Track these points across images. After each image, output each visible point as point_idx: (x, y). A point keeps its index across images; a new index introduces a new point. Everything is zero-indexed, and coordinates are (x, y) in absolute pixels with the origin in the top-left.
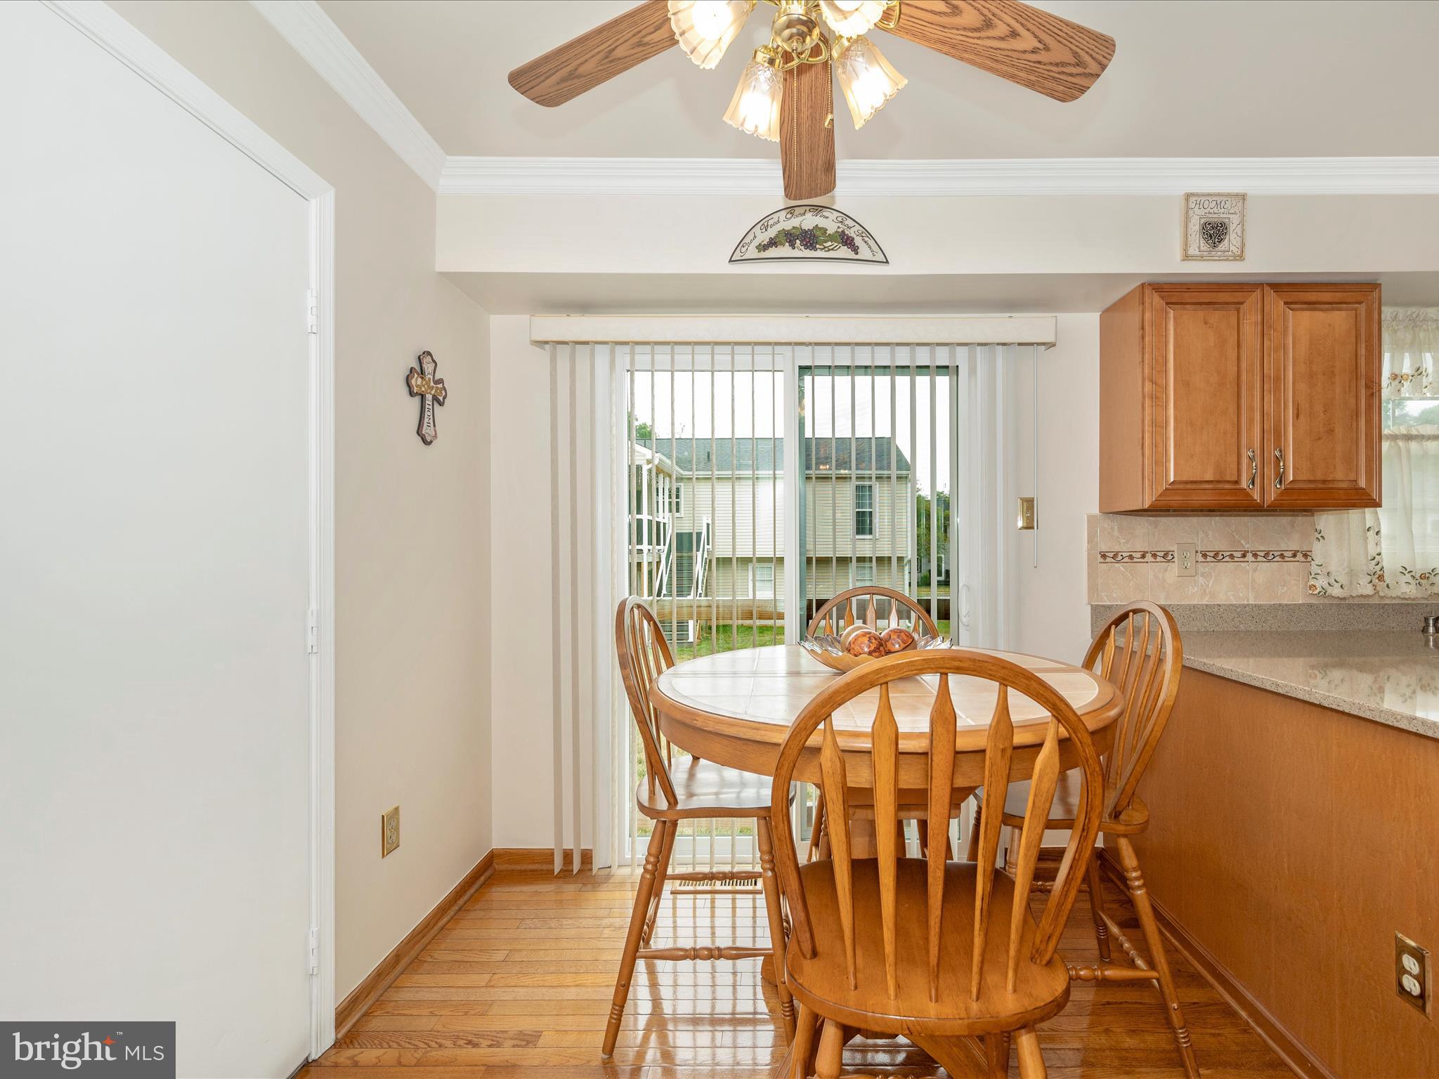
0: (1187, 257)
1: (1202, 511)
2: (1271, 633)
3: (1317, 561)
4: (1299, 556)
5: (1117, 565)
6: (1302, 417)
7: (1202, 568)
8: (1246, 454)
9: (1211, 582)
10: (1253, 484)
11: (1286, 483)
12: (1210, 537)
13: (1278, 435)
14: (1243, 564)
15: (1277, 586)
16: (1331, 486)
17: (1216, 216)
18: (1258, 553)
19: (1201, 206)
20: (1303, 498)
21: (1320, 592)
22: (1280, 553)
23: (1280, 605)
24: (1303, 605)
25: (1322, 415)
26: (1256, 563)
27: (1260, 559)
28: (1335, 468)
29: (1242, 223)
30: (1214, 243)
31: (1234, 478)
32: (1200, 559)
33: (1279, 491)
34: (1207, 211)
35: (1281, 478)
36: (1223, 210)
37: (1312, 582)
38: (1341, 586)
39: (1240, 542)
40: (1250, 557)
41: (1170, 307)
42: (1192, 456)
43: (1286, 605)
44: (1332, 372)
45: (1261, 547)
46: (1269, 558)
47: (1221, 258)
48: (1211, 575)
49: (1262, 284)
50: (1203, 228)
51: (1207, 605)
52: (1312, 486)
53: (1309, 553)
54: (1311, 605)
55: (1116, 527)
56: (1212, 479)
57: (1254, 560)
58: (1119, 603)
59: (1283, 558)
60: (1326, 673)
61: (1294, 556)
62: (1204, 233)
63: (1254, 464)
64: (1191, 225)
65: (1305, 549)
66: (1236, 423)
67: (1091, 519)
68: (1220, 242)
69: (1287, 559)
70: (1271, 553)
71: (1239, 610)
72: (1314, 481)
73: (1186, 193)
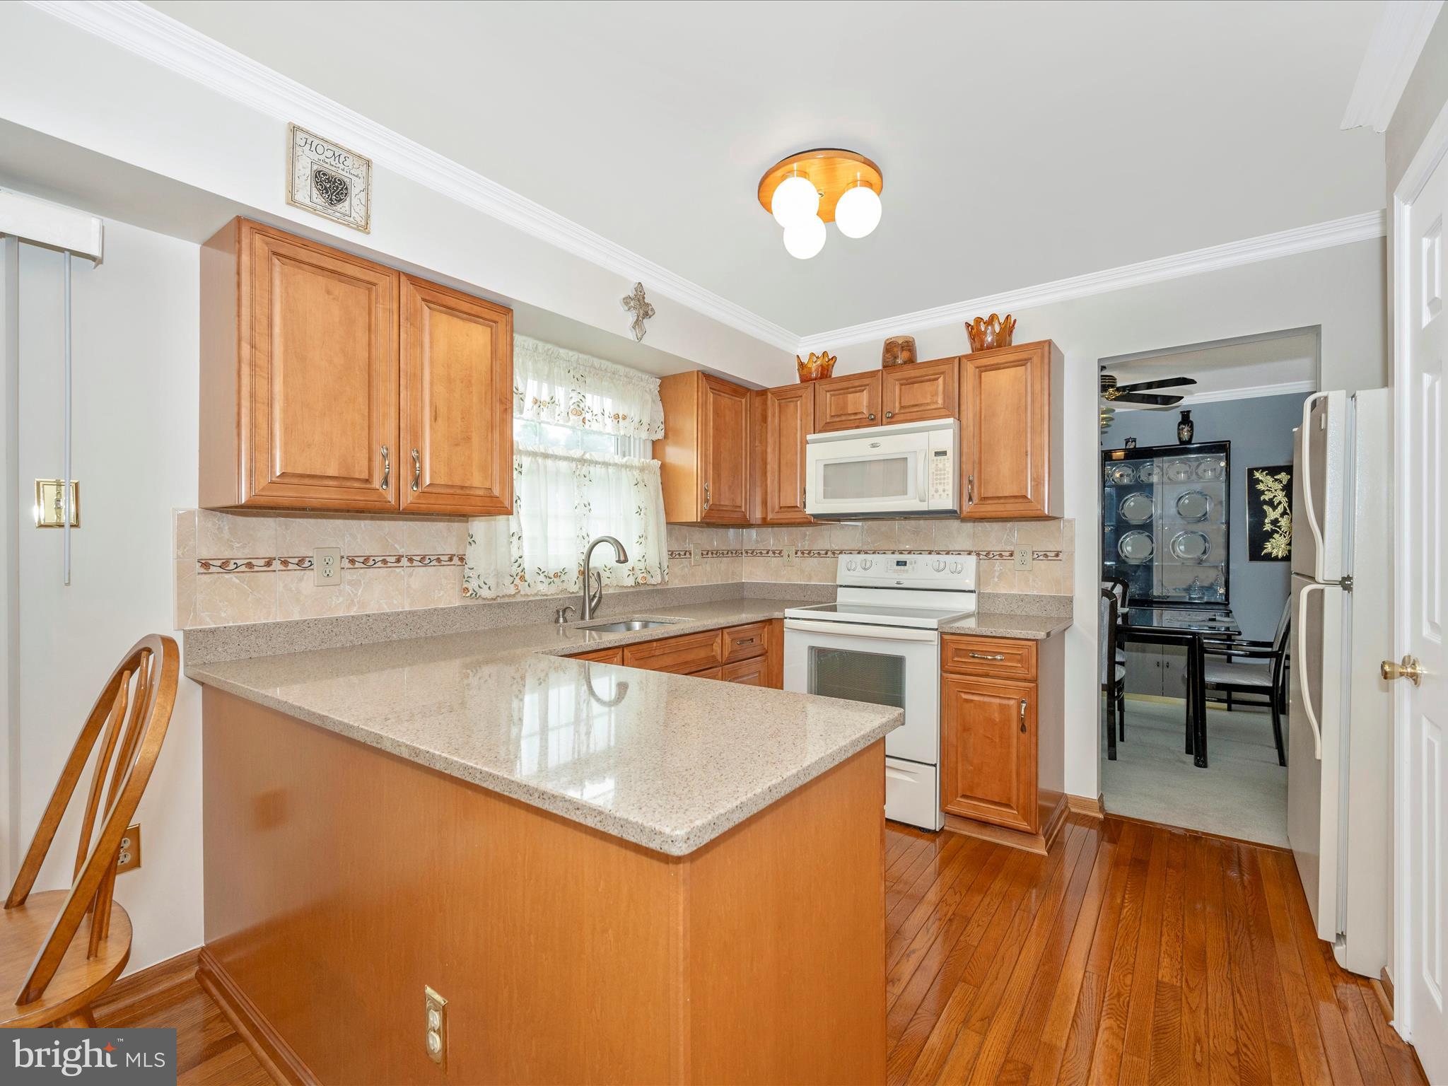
0: (292, 202)
1: (348, 511)
2: (426, 638)
3: (470, 564)
4: (456, 560)
5: (226, 576)
6: (439, 420)
7: (348, 575)
8: (379, 452)
9: (360, 591)
10: (387, 485)
11: (424, 486)
12: (359, 540)
13: (416, 436)
14: (398, 570)
15: (434, 591)
16: (468, 492)
17: (333, 169)
18: (414, 558)
19: (313, 149)
20: (441, 502)
21: (472, 594)
22: (436, 557)
23: (435, 610)
24: (459, 607)
25: (459, 421)
26: (412, 568)
27: (415, 563)
28: (472, 475)
29: (366, 190)
30: (331, 200)
31: (365, 475)
32: (346, 563)
33: (416, 494)
34: (322, 157)
35: (417, 480)
36: (341, 166)
37: (466, 585)
38: (489, 588)
39: (394, 545)
40: (404, 561)
41: (278, 259)
42: (309, 446)
43: (442, 609)
44: (470, 381)
45: (417, 551)
46: (426, 562)
47: (339, 220)
48: (360, 582)
49: (399, 273)
50: (316, 177)
51: (353, 617)
52: (451, 491)
53: (464, 557)
54: (466, 607)
55: (227, 528)
56: (337, 475)
57: (409, 565)
58: (231, 624)
59: (439, 562)
60: (477, 670)
61: (451, 559)
62: (317, 183)
63: (387, 463)
64: (299, 165)
65: (462, 553)
66: (367, 414)
67: (184, 518)
68: (339, 201)
69: (443, 563)
70: (428, 557)
71: (391, 618)
72: (452, 486)
73: (290, 123)
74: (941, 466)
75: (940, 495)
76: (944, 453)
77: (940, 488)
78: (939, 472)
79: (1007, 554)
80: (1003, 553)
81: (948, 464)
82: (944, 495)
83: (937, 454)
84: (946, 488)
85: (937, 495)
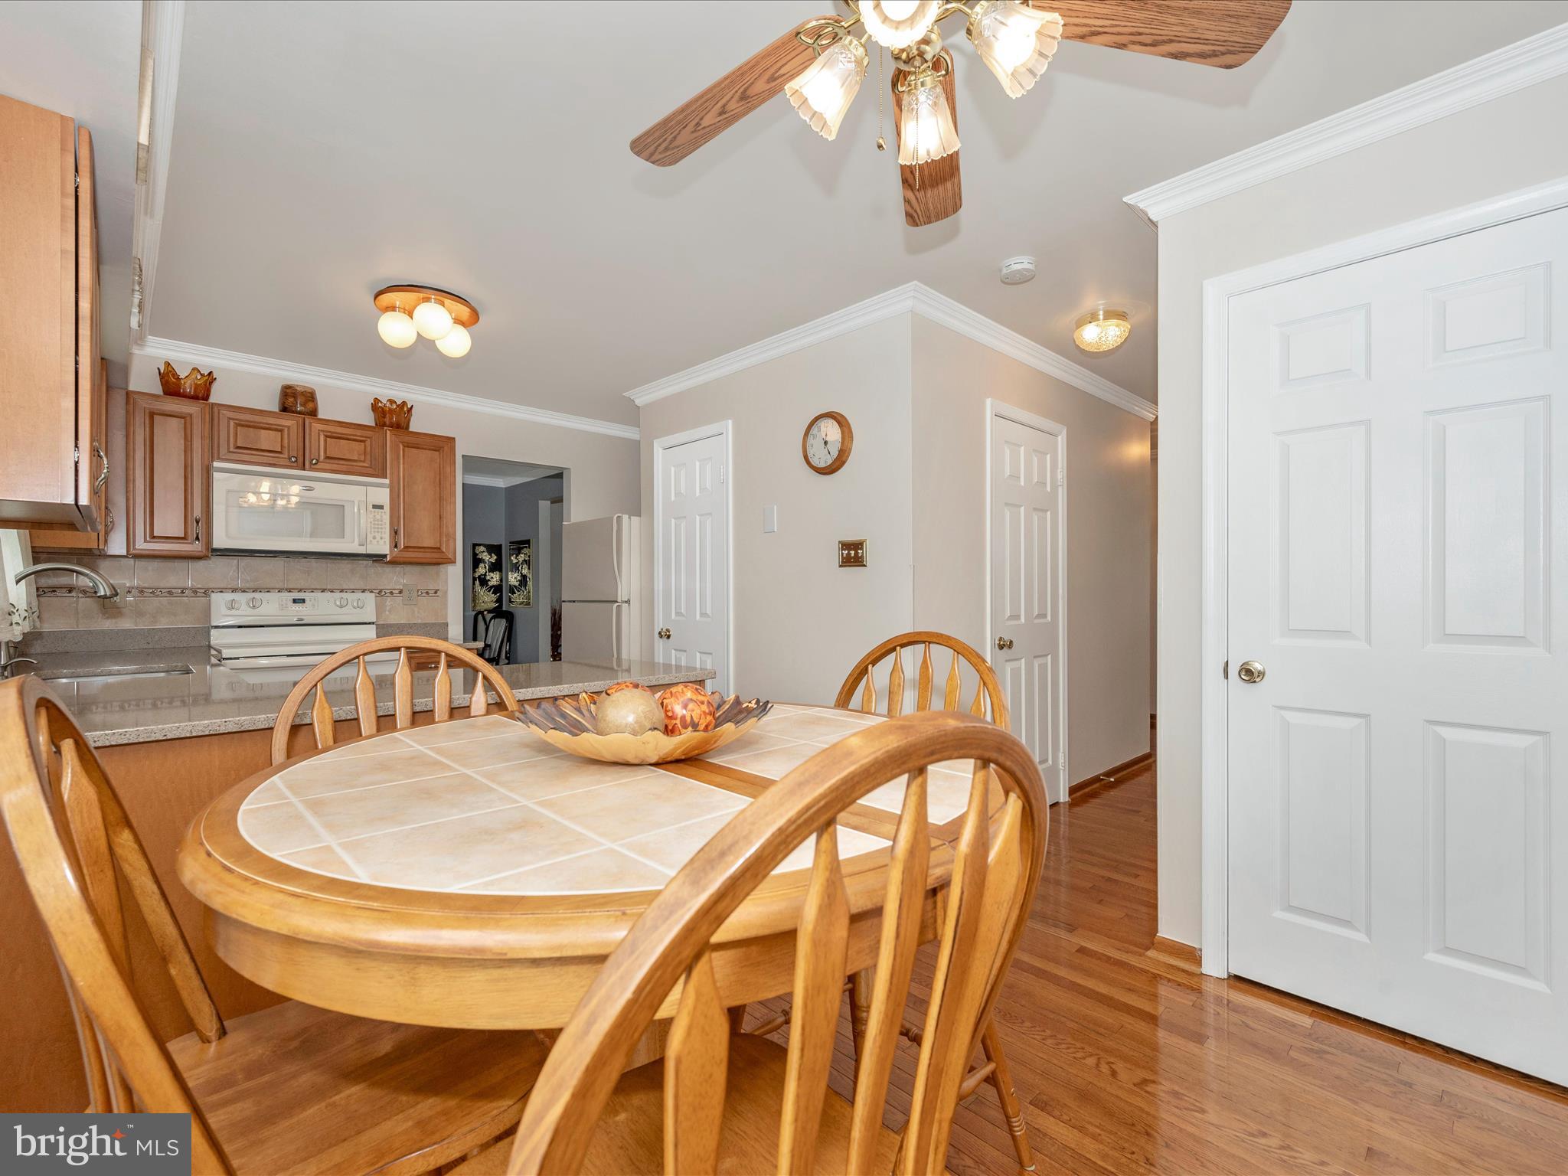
74: (378, 517)
75: (378, 542)
76: (381, 507)
77: (378, 536)
78: (376, 522)
79: (397, 592)
80: (394, 591)
81: (385, 516)
82: (381, 542)
83: (375, 507)
84: (383, 535)
85: (375, 542)
